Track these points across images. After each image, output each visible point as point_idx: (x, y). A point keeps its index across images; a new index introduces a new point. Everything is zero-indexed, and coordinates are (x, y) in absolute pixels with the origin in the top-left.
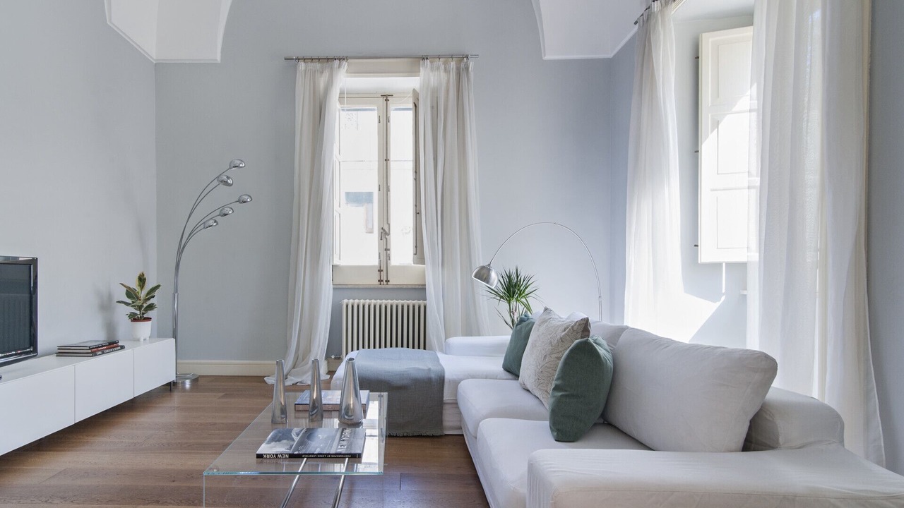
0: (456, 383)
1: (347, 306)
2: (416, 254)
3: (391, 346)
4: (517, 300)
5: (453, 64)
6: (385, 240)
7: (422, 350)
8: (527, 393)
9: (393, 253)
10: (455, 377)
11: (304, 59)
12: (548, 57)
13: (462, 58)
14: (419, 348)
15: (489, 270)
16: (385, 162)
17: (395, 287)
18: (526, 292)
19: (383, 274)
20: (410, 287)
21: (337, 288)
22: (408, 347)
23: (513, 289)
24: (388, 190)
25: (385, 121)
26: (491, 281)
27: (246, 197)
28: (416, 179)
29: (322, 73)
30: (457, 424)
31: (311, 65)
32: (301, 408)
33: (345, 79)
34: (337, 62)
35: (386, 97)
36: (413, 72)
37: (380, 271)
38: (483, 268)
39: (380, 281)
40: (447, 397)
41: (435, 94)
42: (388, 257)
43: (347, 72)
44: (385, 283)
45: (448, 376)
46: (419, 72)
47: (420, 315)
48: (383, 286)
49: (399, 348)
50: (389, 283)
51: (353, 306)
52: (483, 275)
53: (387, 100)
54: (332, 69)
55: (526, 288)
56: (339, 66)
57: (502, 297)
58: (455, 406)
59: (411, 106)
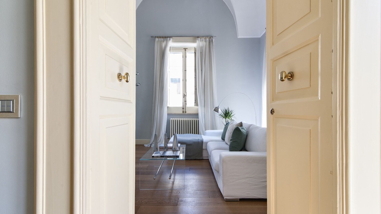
0: (207, 143)
1: (172, 120)
2: (195, 103)
3: (187, 133)
4: (228, 118)
5: (208, 39)
6: (185, 98)
7: (197, 134)
8: (227, 145)
9: (187, 102)
10: (206, 141)
11: (158, 37)
12: (239, 37)
13: (211, 37)
14: (196, 134)
15: (218, 108)
16: (185, 71)
17: (188, 114)
18: (231, 116)
19: (184, 110)
20: (193, 114)
21: (168, 115)
22: (193, 133)
23: (227, 114)
24: (186, 81)
25: (185, 57)
26: (219, 112)
27: (138, 84)
28: (195, 78)
29: (164, 42)
30: (207, 156)
31: (160, 39)
32: (161, 148)
33: (171, 44)
34: (169, 38)
35: (185, 49)
36: (194, 42)
37: (183, 108)
38: (216, 107)
39: (183, 112)
40: (204, 147)
41: (201, 48)
42: (186, 104)
43: (172, 41)
44: (185, 113)
45: (204, 141)
46: (196, 41)
47: (197, 123)
49: (190, 134)
51: (174, 121)
52: (216, 110)
53: (185, 50)
54: (167, 41)
55: (231, 114)
56: (170, 40)
57: (223, 117)
58: (206, 150)
59: (194, 52)
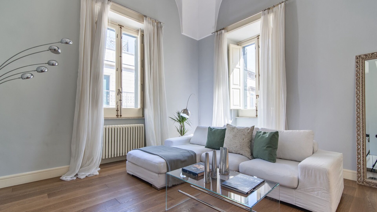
5: (156, 24)
6: (120, 95)
9: (123, 102)
10: (199, 153)
12: (183, 33)
13: (159, 22)
16: (120, 57)
17: (126, 118)
19: (119, 112)
20: (133, 118)
24: (121, 71)
25: (120, 37)
34: (107, 1)
35: (121, 26)
36: (139, 20)
37: (117, 110)
39: (117, 116)
42: (121, 104)
44: (120, 117)
46: (143, 22)
48: (119, 118)
50: (122, 117)
53: (121, 28)
54: (104, 3)
56: (108, 3)
